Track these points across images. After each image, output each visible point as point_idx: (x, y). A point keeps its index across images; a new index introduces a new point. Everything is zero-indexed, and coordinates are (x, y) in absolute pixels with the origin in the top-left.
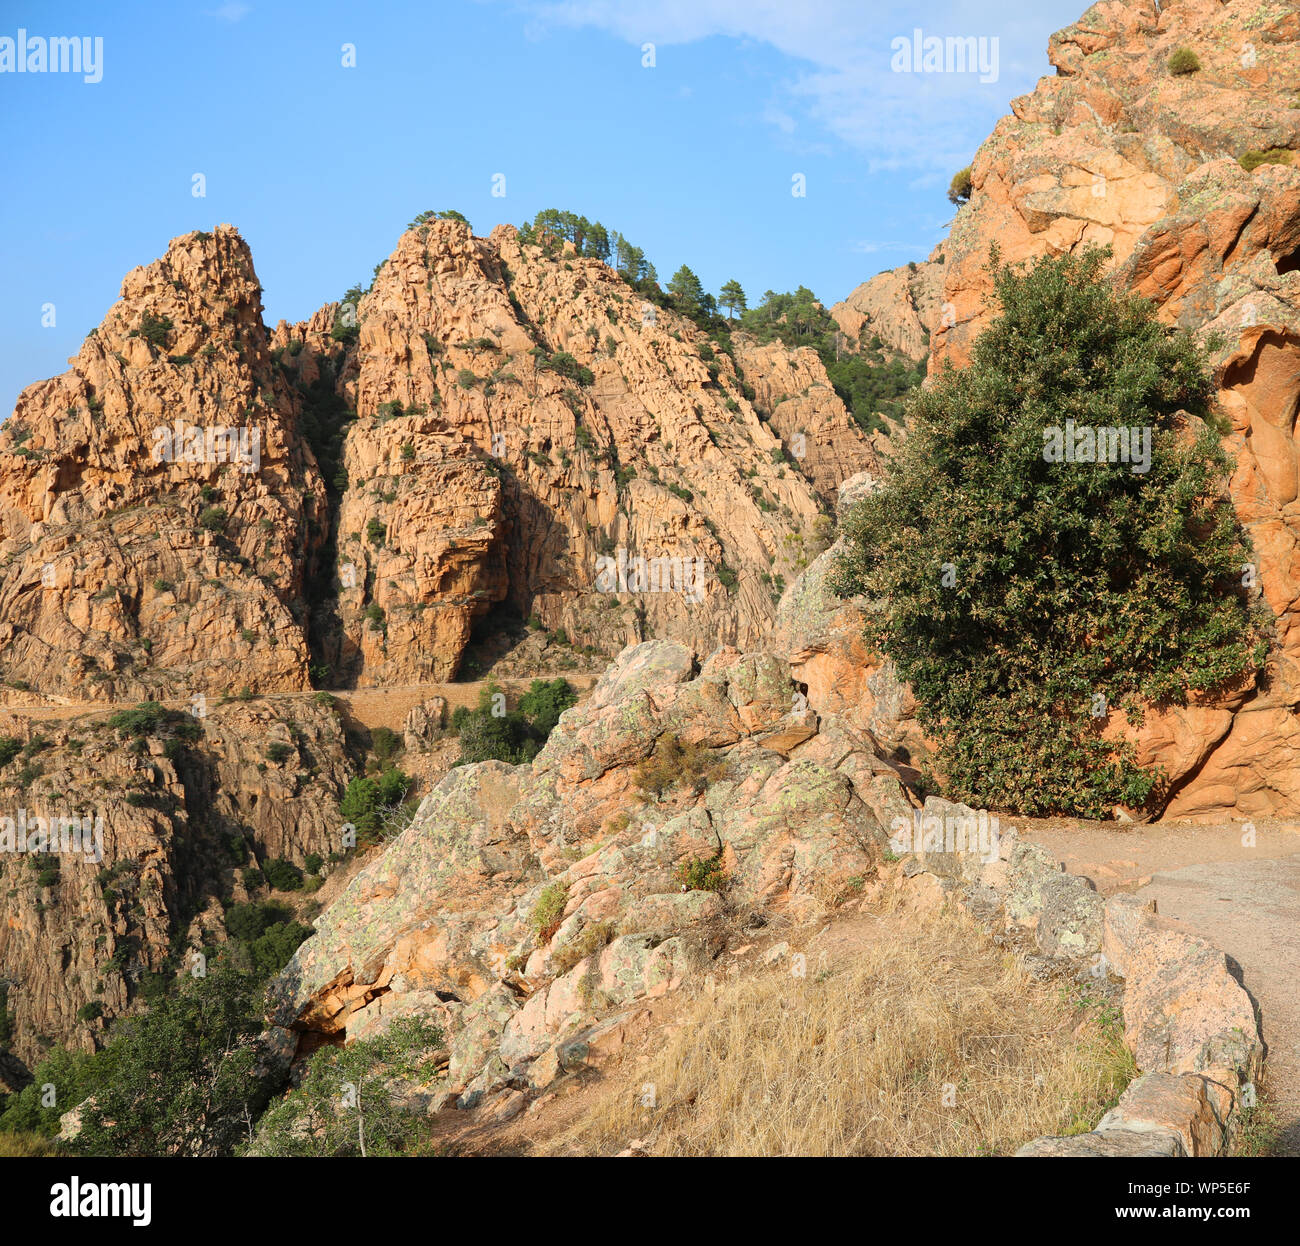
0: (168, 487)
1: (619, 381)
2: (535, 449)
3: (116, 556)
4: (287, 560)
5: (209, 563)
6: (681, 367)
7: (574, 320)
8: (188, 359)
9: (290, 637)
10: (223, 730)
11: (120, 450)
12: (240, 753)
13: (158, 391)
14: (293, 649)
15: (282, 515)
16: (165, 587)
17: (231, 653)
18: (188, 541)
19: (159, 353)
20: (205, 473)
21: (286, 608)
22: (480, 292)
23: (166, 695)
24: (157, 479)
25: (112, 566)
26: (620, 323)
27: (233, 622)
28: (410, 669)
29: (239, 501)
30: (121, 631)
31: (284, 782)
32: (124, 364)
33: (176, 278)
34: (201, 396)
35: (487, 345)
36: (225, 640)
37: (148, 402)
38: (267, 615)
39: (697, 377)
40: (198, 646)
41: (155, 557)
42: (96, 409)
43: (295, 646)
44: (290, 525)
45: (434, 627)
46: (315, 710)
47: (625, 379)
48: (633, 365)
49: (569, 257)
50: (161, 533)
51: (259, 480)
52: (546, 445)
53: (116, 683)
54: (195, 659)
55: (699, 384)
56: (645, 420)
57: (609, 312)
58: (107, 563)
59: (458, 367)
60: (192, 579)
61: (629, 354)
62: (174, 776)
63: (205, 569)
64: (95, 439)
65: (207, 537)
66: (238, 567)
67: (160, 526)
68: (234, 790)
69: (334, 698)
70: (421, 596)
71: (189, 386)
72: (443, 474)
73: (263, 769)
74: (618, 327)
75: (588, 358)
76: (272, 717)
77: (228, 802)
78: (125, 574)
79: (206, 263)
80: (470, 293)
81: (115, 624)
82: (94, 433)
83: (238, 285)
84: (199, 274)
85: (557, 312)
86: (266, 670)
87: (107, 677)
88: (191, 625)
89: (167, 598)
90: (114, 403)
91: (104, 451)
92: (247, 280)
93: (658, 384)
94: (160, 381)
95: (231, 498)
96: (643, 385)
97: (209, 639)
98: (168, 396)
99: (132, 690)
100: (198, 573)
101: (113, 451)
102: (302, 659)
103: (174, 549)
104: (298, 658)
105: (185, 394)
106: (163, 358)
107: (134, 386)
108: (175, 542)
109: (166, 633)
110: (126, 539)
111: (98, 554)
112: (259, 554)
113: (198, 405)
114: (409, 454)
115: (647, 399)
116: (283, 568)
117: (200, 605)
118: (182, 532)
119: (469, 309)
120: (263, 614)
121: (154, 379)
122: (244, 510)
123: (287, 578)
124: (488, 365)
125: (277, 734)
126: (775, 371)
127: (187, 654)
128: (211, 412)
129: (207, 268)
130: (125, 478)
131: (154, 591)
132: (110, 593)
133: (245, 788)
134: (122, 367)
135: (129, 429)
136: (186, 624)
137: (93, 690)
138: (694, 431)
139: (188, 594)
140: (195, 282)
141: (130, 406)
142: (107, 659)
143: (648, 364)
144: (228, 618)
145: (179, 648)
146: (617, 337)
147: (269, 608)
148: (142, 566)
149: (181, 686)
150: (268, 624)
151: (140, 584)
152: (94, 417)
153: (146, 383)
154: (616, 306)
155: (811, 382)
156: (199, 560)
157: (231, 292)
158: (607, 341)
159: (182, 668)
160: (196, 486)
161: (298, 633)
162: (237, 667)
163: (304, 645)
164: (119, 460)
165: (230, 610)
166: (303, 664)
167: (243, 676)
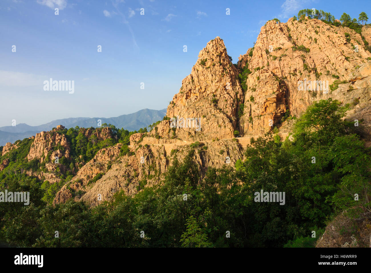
0: (207, 95)
1: (318, 49)
2: (292, 72)
3: (195, 111)
4: (230, 108)
5: (213, 111)
6: (337, 41)
7: (306, 36)
8: (209, 67)
9: (228, 126)
10: (212, 147)
11: (197, 89)
12: (215, 153)
13: (204, 75)
14: (229, 128)
15: (229, 98)
16: (204, 117)
17: (216, 130)
18: (209, 106)
19: (204, 67)
20: (214, 91)
21: (228, 119)
22: (279, 36)
23: (204, 140)
24: (204, 94)
25: (194, 113)
26: (319, 33)
27: (217, 123)
28: (258, 132)
29: (220, 96)
31: (223, 159)
32: (198, 71)
33: (207, 51)
34: (212, 74)
35: (280, 49)
36: (215, 127)
37: (202, 78)
38: (224, 121)
39: (342, 42)
40: (210, 129)
41: (202, 111)
42: (193, 81)
43: (230, 128)
44: (231, 100)
45: (264, 121)
46: (232, 142)
47: (320, 48)
48: (322, 44)
49: (306, 21)
51: (225, 91)
52: (296, 70)
53: (194, 138)
54: (210, 132)
55: (343, 44)
56: (325, 58)
57: (316, 32)
58: (194, 112)
59: (273, 55)
60: (210, 114)
61: (321, 41)
62: (199, 158)
63: (212, 112)
64: (192, 88)
65: (212, 105)
66: (219, 111)
67: (204, 104)
68: (213, 161)
69: (236, 139)
70: (261, 113)
71: (209, 73)
72: (265, 82)
73: (219, 156)
74: (318, 35)
75: (309, 45)
76: (222, 144)
77: (212, 163)
78: (197, 115)
79: (213, 46)
80: (276, 37)
82: (192, 86)
83: (220, 49)
84: (212, 49)
85: (301, 35)
86: (224, 134)
87: (193, 136)
88: (209, 124)
89: (205, 119)
90: (196, 79)
91: (194, 89)
92: (222, 47)
93: (329, 47)
95: (218, 96)
96: (325, 49)
97: (212, 127)
98: (205, 76)
100: (211, 113)
101: (195, 89)
102: (231, 131)
103: (206, 108)
104: (230, 130)
105: (209, 75)
106: (205, 68)
107: (199, 75)
108: (206, 107)
109: (205, 127)
110: (198, 107)
111: (192, 111)
112: (224, 107)
113: (212, 76)
114: (258, 78)
115: (326, 52)
116: (229, 111)
117: (211, 120)
118: (208, 105)
119: (276, 41)
120: (223, 121)
121: (203, 73)
122: (221, 98)
123: (230, 112)
124: (281, 53)
125: (223, 148)
127: (208, 131)
128: (214, 77)
129: (213, 47)
130: (198, 94)
131: (202, 118)
133: (215, 160)
134: (198, 72)
135: (198, 84)
136: (208, 124)
137: (190, 139)
138: (340, 58)
139: (209, 118)
140: (211, 50)
141: (199, 80)
142: (193, 133)
143: (326, 42)
144: (216, 122)
146: (318, 38)
147: (224, 119)
148: (200, 113)
149: (207, 138)
150: (224, 123)
151: (200, 117)
152: (192, 83)
153: (201, 74)
154: (318, 29)
156: (211, 110)
157: (218, 51)
158: (314, 40)
159: (207, 134)
160: (212, 94)
161: (230, 125)
162: (217, 133)
163: (232, 127)
164: (197, 91)
165: (216, 121)
166: (232, 132)
167: (219, 135)
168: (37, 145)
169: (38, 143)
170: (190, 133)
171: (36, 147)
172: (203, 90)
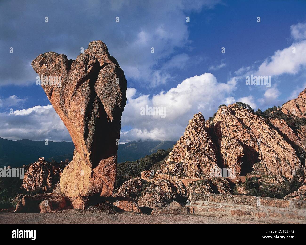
0: (200, 149)
2: (245, 141)
6: (264, 126)
8: (200, 132)
15: (214, 153)
18: (204, 157)
20: (204, 147)
21: (218, 166)
22: (232, 117)
25: (196, 161)
26: (253, 119)
30: (198, 169)
32: (192, 133)
33: (196, 121)
34: (202, 137)
35: (235, 125)
37: (196, 138)
39: (267, 127)
41: (201, 159)
42: (190, 139)
47: (256, 129)
48: (257, 126)
49: (242, 109)
50: (201, 156)
51: (211, 148)
52: (247, 140)
56: (260, 135)
57: (251, 118)
59: (231, 129)
61: (256, 124)
63: (207, 161)
65: (206, 156)
66: (211, 160)
70: (234, 164)
71: (201, 135)
72: (235, 146)
75: (249, 126)
78: (198, 162)
79: (199, 118)
81: (198, 168)
82: (191, 143)
83: (203, 121)
84: (199, 120)
85: (243, 119)
88: (206, 168)
89: (203, 164)
90: (192, 139)
93: (261, 129)
94: (197, 135)
96: (259, 129)
98: (198, 137)
99: (201, 177)
105: (200, 137)
106: (197, 132)
107: (194, 136)
109: (204, 169)
110: (197, 157)
111: (194, 159)
114: (229, 143)
115: (260, 131)
116: (216, 160)
117: (207, 166)
119: (231, 120)
122: (209, 152)
124: (236, 128)
126: (277, 124)
128: (204, 139)
130: (195, 149)
131: (201, 164)
132: (196, 164)
135: (195, 142)
137: (197, 177)
138: (269, 136)
139: (205, 164)
141: (194, 139)
142: (198, 173)
144: (211, 167)
145: (206, 171)
146: (253, 122)
147: (216, 166)
148: (199, 160)
151: (199, 163)
155: (284, 125)
156: (206, 159)
159: (206, 174)
165: (211, 166)
168: (35, 175)
169: (36, 174)
170: (196, 173)
171: (34, 177)
172: (198, 146)
